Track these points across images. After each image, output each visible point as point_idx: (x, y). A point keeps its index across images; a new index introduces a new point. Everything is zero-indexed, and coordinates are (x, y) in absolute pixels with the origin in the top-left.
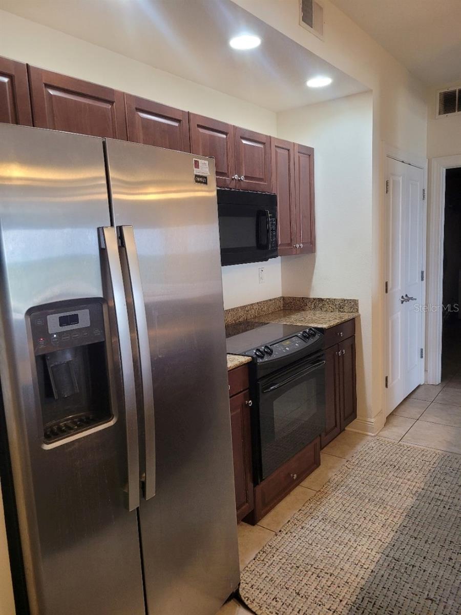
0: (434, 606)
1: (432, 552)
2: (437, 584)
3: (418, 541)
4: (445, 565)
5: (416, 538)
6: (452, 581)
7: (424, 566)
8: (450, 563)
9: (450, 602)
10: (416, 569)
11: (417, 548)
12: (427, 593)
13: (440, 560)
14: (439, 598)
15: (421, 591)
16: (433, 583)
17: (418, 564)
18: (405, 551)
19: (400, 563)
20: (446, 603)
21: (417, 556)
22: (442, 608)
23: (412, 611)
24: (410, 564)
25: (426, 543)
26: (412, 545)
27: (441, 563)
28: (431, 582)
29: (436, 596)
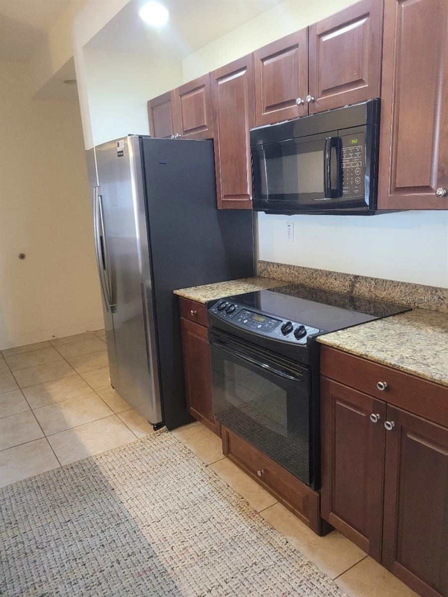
0: (62, 520)
1: (104, 557)
2: (74, 535)
3: (125, 555)
4: (82, 555)
5: (129, 556)
6: (66, 548)
7: (97, 539)
8: (80, 561)
9: (54, 532)
10: (99, 531)
11: (117, 547)
12: (75, 523)
13: (90, 555)
14: (64, 528)
15: (80, 521)
16: (78, 534)
17: (102, 536)
18: (122, 537)
19: (114, 525)
20: (57, 529)
21: (109, 541)
22: (56, 524)
23: (72, 506)
24: (107, 530)
25: (117, 560)
26: (124, 546)
27: (87, 554)
28: (79, 533)
29: (66, 527)
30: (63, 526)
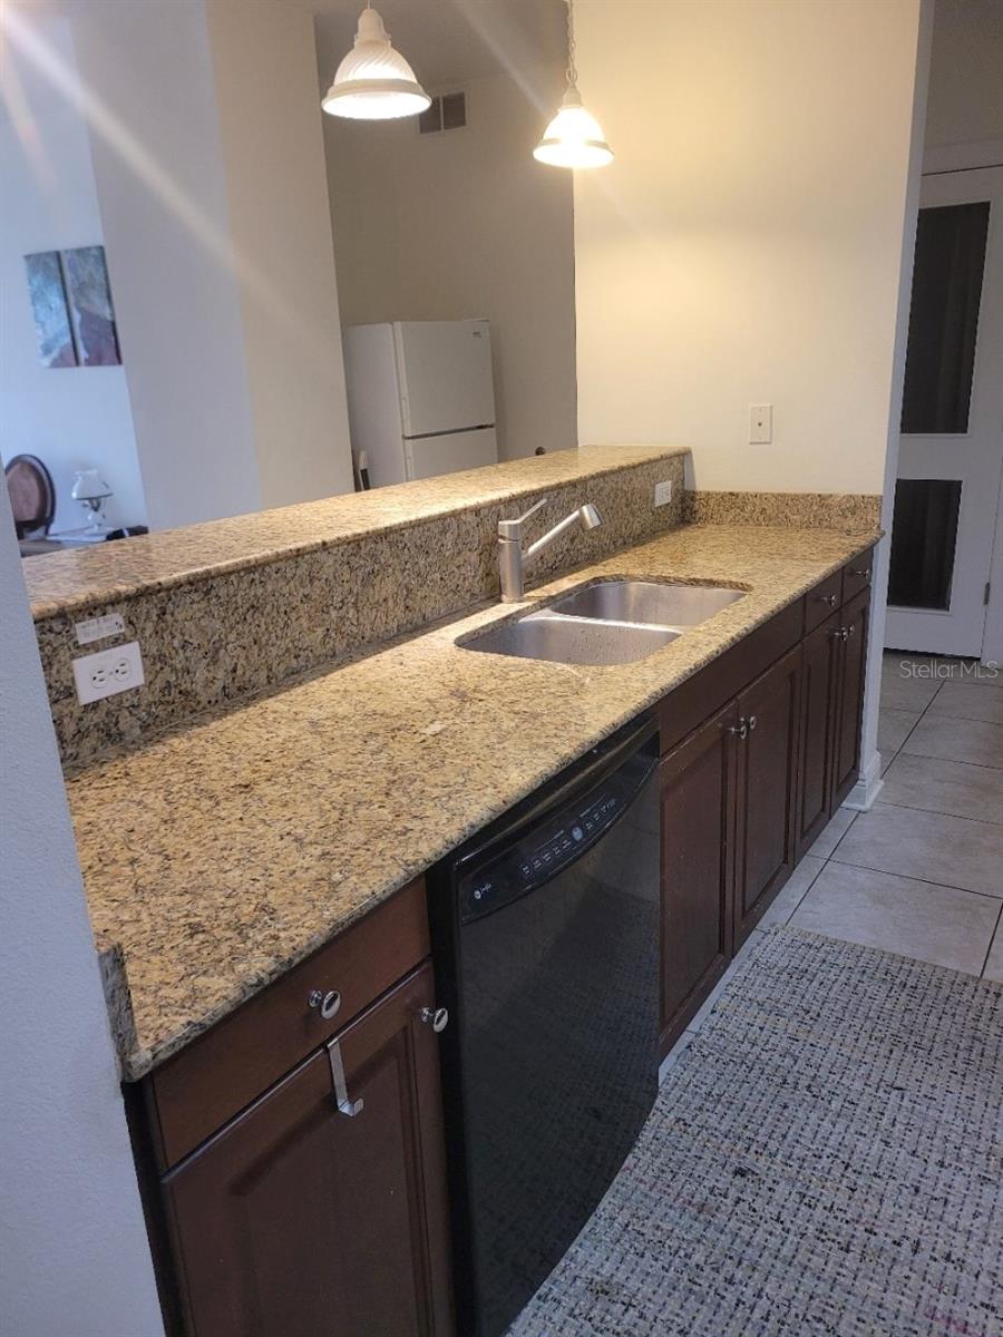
0: (888, 1077)
1: (899, 1211)
2: (885, 1121)
3: (942, 1248)
4: (865, 1170)
5: (948, 1258)
6: (852, 1130)
7: (917, 1166)
8: (853, 1177)
9: (858, 1085)
10: (936, 1157)
11: (941, 1219)
12: (906, 1102)
13: (878, 1184)
14: (881, 1093)
15: (918, 1107)
16: (893, 1125)
17: (932, 1169)
18: (969, 1209)
19: (976, 1172)
20: (866, 1084)
21: (937, 1194)
22: (873, 1074)
23: (929, 1068)
24: (952, 1169)
25: (918, 1243)
26: (955, 1230)
27: (875, 1175)
28: (898, 1126)
29: (884, 1096)
30: (881, 1089)
